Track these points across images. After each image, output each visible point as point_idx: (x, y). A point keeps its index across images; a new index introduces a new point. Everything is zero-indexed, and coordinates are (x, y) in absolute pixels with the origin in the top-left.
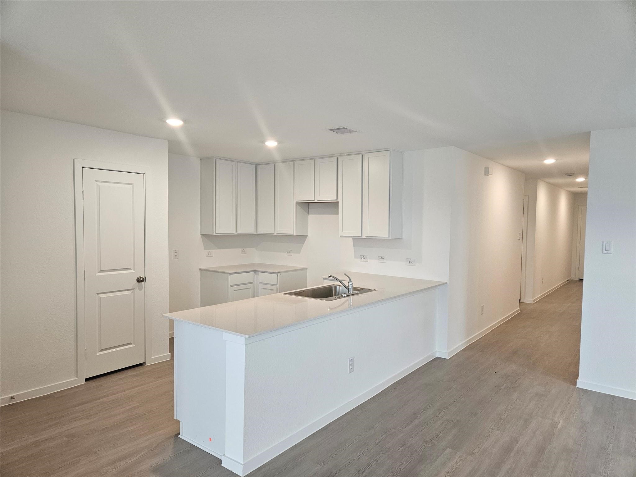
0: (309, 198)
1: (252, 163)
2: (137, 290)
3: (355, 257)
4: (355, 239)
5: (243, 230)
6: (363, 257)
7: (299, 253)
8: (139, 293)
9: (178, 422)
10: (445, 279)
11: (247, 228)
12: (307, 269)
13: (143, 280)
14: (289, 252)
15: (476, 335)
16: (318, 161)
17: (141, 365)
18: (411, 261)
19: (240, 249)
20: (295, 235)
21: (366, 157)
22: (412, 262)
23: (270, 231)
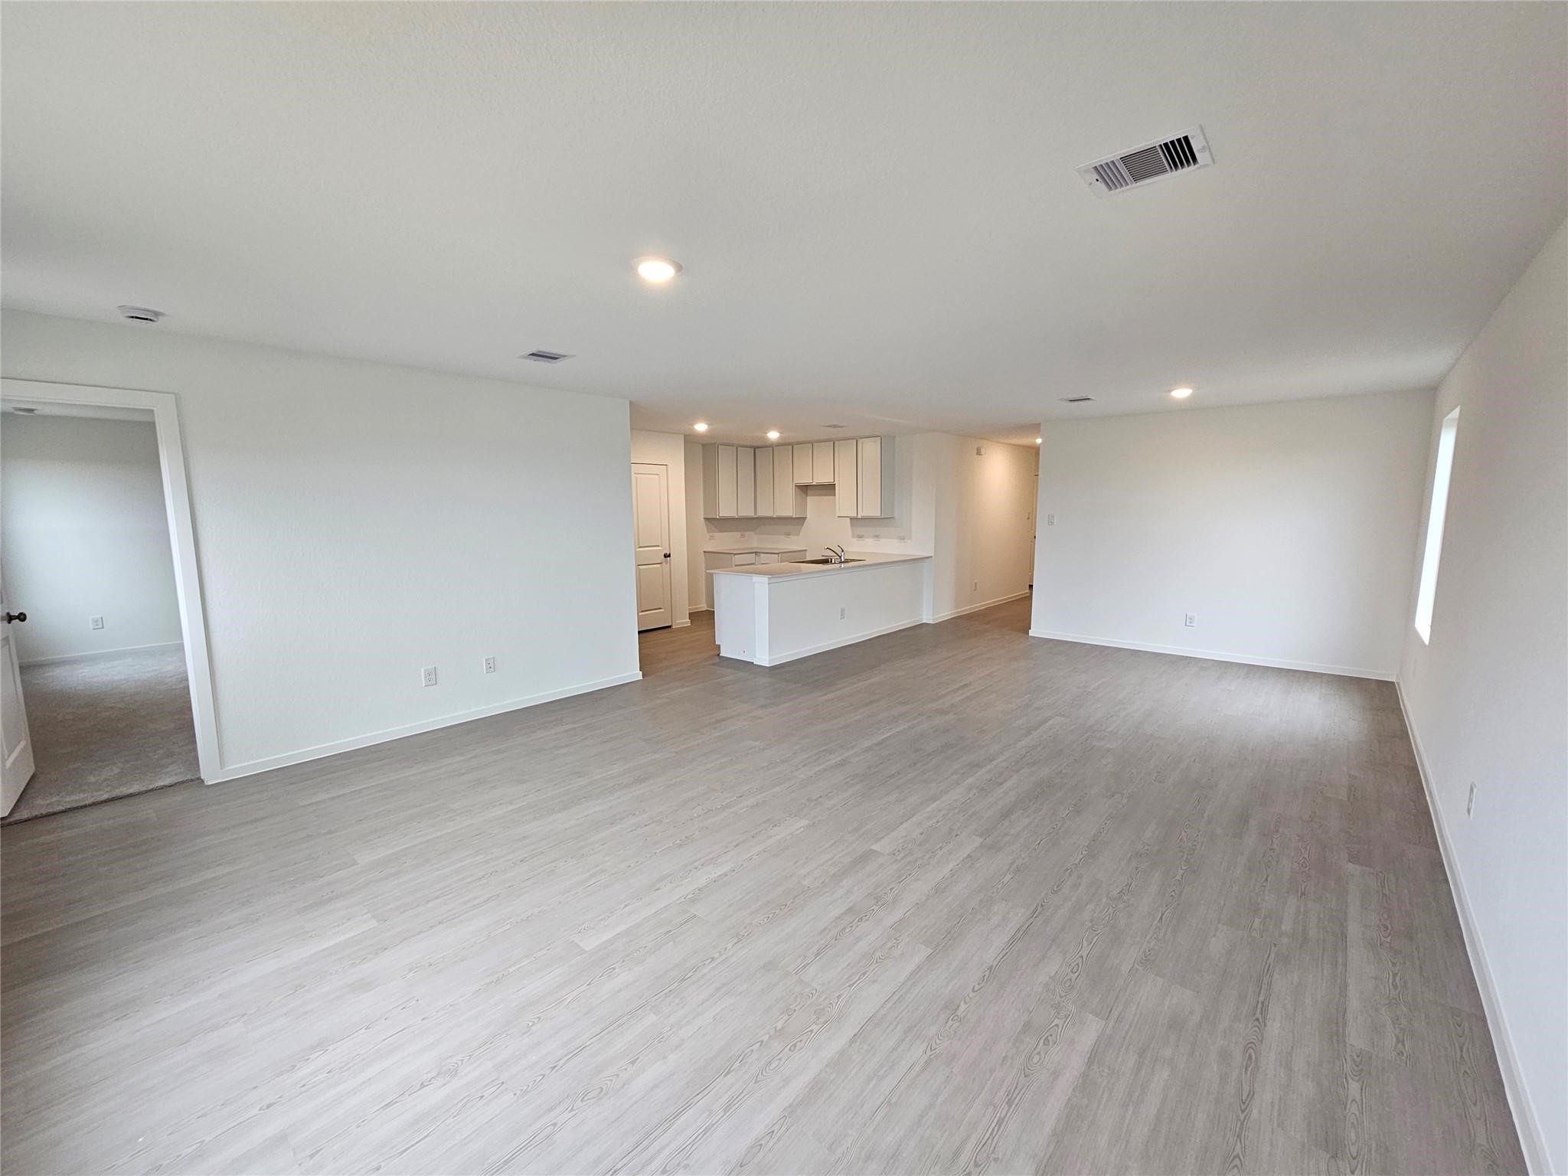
0: (807, 481)
1: (750, 447)
2: (664, 564)
3: (853, 537)
4: (852, 519)
5: (743, 513)
6: (860, 537)
7: (798, 535)
8: (666, 567)
9: (719, 646)
10: (931, 554)
11: (747, 512)
12: (806, 550)
13: (669, 556)
14: (788, 534)
15: (967, 609)
16: (815, 445)
17: (669, 627)
18: (902, 539)
19: (739, 533)
20: (794, 517)
21: (860, 441)
22: (904, 539)
23: (770, 514)
